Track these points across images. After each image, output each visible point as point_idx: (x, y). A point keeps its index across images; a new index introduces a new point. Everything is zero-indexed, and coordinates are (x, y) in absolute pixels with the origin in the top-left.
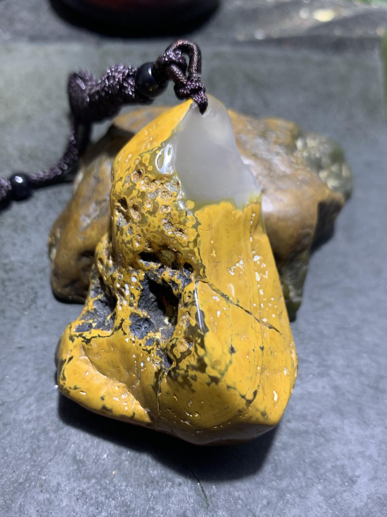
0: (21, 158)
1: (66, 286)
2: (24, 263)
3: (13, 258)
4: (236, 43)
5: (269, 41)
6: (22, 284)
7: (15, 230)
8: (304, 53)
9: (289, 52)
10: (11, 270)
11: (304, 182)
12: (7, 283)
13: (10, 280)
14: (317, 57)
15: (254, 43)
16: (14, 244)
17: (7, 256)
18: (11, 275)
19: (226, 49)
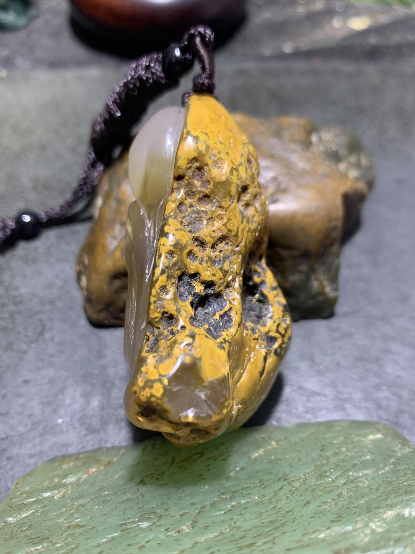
0: (35, 189)
1: (101, 311)
2: (34, 295)
3: (23, 291)
4: (261, 58)
5: (298, 54)
6: (31, 316)
7: (26, 262)
8: (335, 64)
9: (318, 64)
10: (21, 302)
11: (324, 176)
12: (16, 316)
13: (19, 312)
14: (348, 67)
15: (281, 57)
16: (25, 276)
17: (17, 288)
18: (21, 307)
19: (250, 65)
